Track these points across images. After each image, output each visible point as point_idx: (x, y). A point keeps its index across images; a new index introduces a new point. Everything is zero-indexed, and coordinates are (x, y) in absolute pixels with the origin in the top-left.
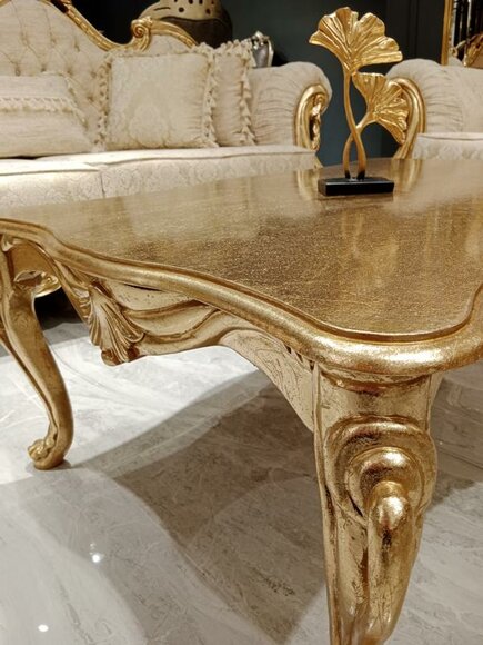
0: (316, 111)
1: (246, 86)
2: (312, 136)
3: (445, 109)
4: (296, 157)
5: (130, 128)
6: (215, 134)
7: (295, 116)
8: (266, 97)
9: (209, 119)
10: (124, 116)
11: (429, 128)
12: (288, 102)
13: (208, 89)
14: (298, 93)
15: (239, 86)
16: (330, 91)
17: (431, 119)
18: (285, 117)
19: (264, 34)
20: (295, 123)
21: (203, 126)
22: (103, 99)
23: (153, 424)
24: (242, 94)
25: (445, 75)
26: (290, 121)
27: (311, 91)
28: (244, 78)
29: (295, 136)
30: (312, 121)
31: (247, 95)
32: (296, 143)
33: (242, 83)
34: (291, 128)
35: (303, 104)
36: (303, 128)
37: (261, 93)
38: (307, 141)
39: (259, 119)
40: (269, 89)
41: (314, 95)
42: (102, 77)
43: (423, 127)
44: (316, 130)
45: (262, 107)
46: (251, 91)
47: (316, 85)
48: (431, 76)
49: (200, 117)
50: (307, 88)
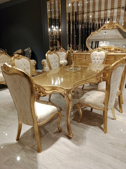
7: (32, 65)
11: (46, 67)
19: (30, 48)
27: (34, 63)
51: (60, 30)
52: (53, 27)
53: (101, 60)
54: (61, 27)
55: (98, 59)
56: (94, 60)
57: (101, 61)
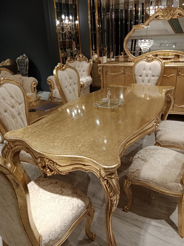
0: (35, 86)
1: (21, 82)
2: (35, 90)
7: (31, 88)
11: (55, 88)
12: (30, 85)
14: (31, 83)
16: (37, 82)
18: (29, 88)
19: (26, 55)
27: (34, 83)
30: (35, 88)
32: (32, 93)
34: (31, 90)
35: (32, 85)
36: (33, 89)
38: (34, 92)
40: (26, 83)
41: (34, 84)
43: (54, 89)
45: (25, 86)
51: (77, 22)
52: (63, 17)
53: (153, 76)
54: (78, 17)
55: (147, 76)
56: (140, 78)
57: (153, 78)
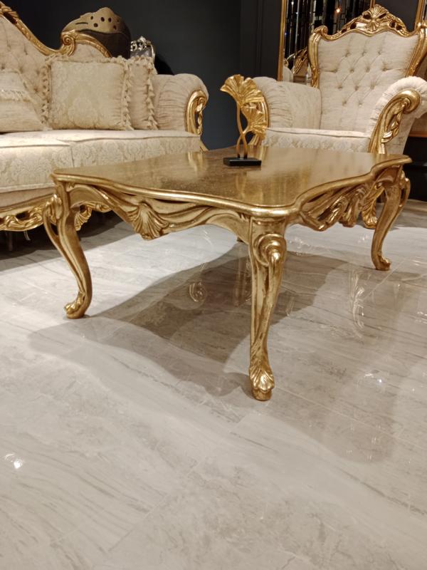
1: (151, 88)
3: (282, 113)
4: (188, 140)
5: (69, 114)
6: (131, 121)
7: (186, 111)
8: (165, 96)
9: (127, 110)
10: (64, 104)
12: (181, 102)
13: (125, 89)
14: (187, 96)
15: (145, 88)
16: (207, 95)
17: (273, 118)
18: (179, 111)
19: (147, 39)
20: (185, 117)
21: (122, 115)
22: (46, 91)
23: (130, 297)
24: (147, 93)
25: (281, 89)
26: (182, 114)
28: (149, 82)
29: (186, 125)
30: (197, 114)
31: (151, 94)
32: (187, 130)
33: (148, 86)
34: (183, 119)
35: (191, 103)
36: (191, 119)
37: (161, 94)
38: (194, 129)
39: (160, 112)
40: (167, 91)
41: (197, 98)
42: (44, 75)
43: (268, 123)
44: (200, 122)
45: (162, 103)
46: (154, 92)
47: (198, 91)
48: (273, 90)
49: (120, 108)
50: (193, 93)
